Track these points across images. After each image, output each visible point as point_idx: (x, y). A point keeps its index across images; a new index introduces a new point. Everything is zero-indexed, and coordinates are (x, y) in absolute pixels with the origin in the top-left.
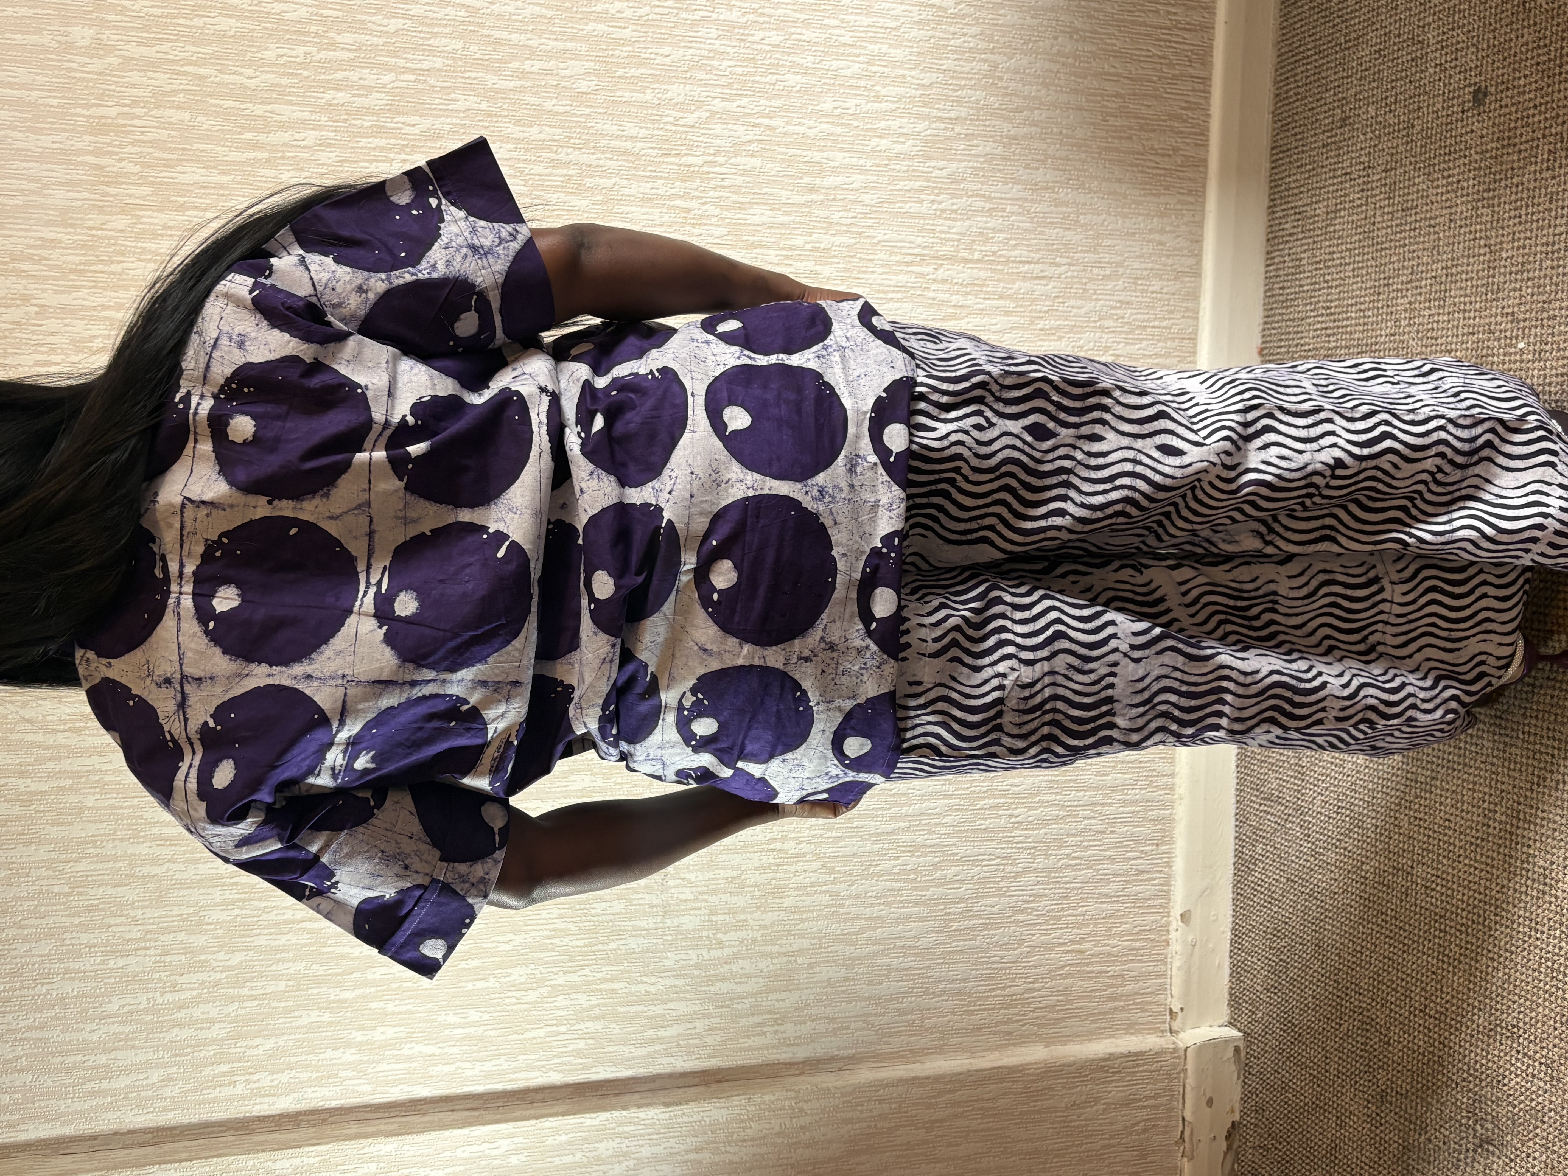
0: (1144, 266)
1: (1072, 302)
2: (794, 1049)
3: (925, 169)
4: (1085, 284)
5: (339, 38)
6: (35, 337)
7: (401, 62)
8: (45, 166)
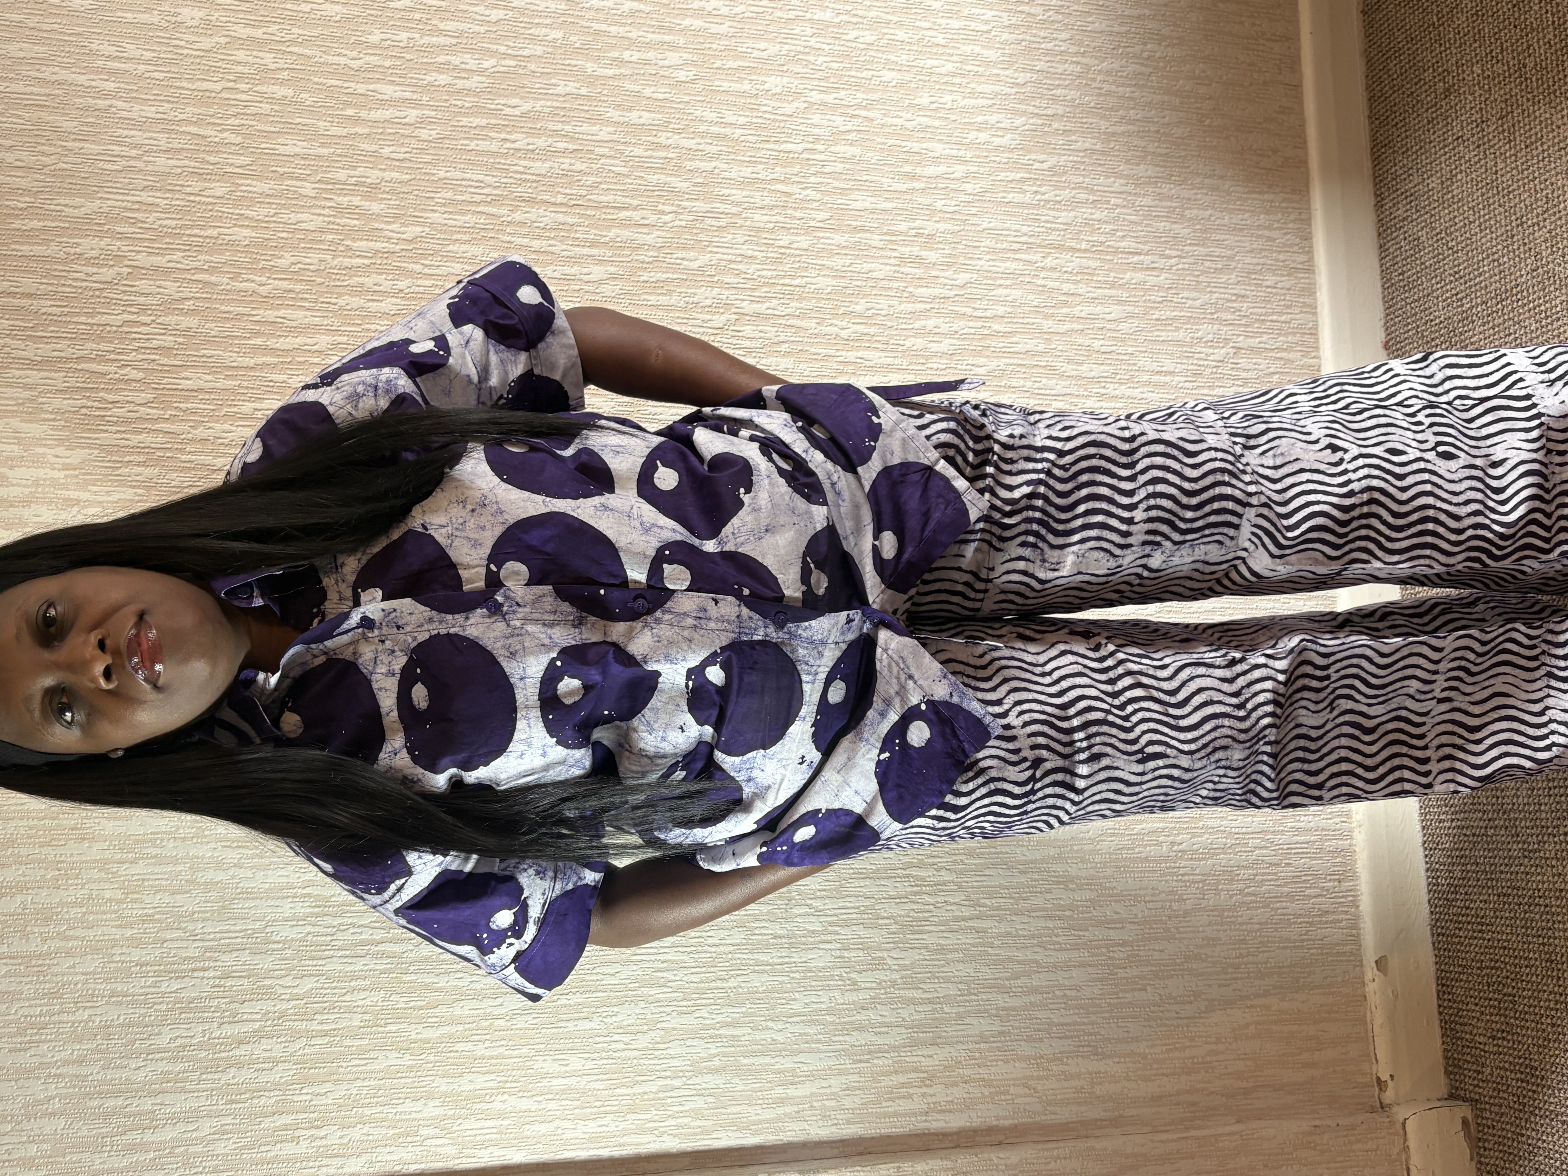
0: (1255, 261)
1: (1186, 294)
2: (948, 1117)
3: (1026, 162)
4: (1198, 276)
5: (442, 26)
6: (126, 298)
7: (502, 49)
8: (147, 135)
